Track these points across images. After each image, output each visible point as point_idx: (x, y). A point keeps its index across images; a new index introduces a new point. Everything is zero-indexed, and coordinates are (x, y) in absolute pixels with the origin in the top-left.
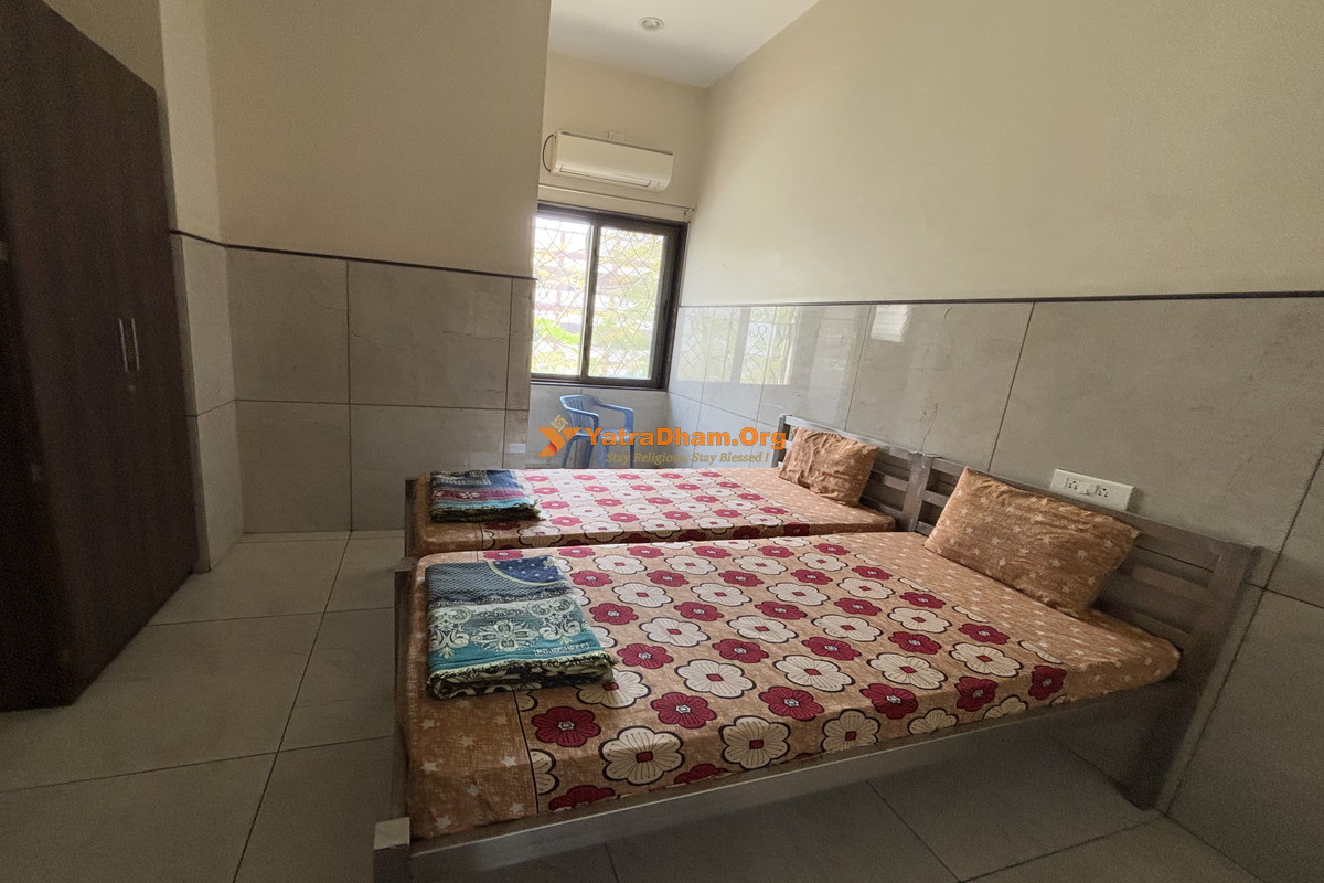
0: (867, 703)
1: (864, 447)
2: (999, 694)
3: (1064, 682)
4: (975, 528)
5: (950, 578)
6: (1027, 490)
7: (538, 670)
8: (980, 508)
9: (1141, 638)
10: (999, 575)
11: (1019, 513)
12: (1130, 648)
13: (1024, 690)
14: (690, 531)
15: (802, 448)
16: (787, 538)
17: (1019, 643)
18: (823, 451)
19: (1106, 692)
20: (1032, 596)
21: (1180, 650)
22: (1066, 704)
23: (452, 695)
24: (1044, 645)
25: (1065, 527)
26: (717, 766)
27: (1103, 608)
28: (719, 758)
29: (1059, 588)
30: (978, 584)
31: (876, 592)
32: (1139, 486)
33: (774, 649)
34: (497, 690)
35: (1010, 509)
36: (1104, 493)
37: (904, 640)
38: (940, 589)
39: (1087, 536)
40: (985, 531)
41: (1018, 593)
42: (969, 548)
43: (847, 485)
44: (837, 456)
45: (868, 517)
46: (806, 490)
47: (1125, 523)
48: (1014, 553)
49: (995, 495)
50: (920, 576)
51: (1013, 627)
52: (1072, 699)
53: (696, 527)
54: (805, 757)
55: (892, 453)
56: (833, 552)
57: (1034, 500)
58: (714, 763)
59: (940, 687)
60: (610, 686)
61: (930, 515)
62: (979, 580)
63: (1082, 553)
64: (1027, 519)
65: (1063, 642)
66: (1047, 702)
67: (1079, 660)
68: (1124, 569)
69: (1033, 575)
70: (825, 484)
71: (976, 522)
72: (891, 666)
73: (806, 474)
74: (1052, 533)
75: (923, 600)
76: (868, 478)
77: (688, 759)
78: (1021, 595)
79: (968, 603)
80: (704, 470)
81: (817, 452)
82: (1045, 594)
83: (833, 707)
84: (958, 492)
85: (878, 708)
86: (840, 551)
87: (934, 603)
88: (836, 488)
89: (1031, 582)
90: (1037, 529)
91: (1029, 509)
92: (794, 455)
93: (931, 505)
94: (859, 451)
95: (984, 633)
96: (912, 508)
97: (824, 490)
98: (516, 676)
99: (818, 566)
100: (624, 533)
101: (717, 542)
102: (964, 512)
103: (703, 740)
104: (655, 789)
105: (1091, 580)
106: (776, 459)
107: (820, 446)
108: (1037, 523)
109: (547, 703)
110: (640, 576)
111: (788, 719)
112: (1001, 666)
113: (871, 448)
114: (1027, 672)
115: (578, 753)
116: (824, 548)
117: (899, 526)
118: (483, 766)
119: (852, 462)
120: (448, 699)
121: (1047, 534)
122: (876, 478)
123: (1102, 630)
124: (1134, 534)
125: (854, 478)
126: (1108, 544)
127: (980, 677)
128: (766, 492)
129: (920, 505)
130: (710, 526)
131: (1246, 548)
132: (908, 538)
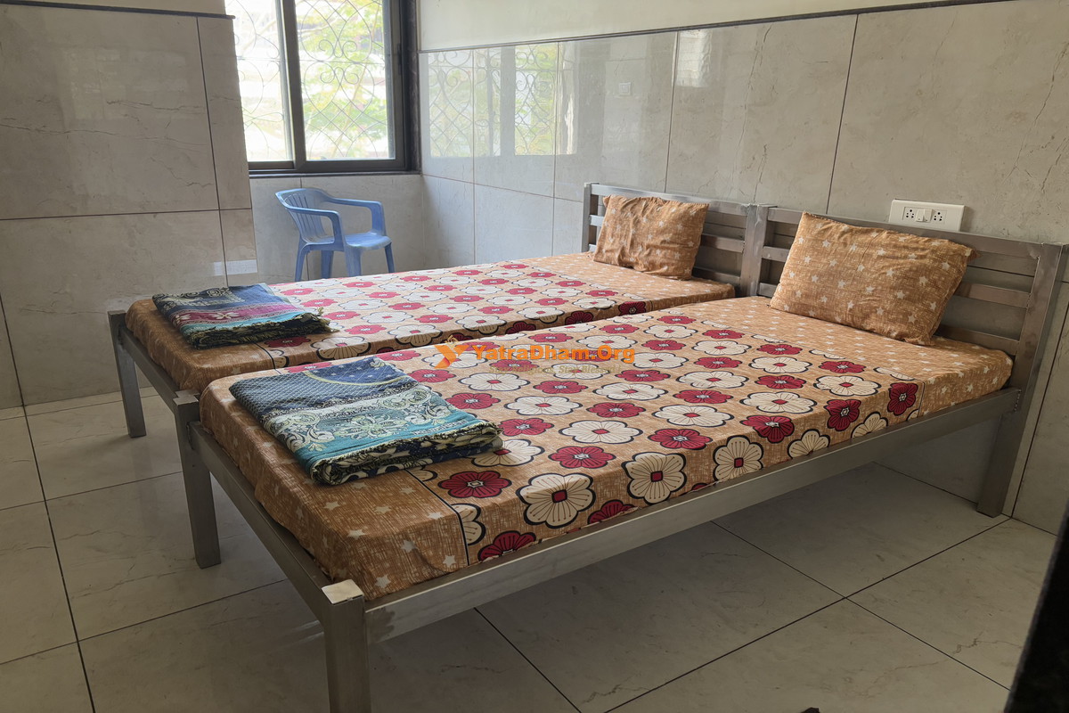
0: (749, 430)
1: (692, 207)
2: (863, 411)
3: (917, 395)
4: (820, 275)
5: (801, 329)
6: (866, 227)
7: (427, 444)
8: (824, 253)
9: (978, 353)
10: (849, 320)
11: (862, 251)
12: (971, 361)
13: (882, 406)
14: (517, 323)
15: (619, 220)
16: (625, 316)
17: (875, 370)
18: (644, 220)
19: (953, 404)
20: (881, 334)
21: (1013, 358)
22: (920, 417)
23: (344, 480)
24: (897, 369)
25: (906, 257)
26: (625, 502)
27: (945, 333)
28: (625, 493)
29: (905, 321)
30: (830, 331)
31: (732, 349)
32: (970, 205)
33: (648, 404)
34: (388, 471)
35: (853, 248)
36: (938, 218)
37: (769, 381)
38: (793, 339)
39: (927, 261)
40: (832, 275)
41: (867, 333)
42: (818, 296)
43: (677, 255)
44: (661, 223)
45: (705, 288)
46: (630, 270)
47: (961, 244)
48: (861, 293)
49: (836, 236)
50: (772, 331)
51: (868, 359)
52: (925, 413)
53: (522, 319)
54: (700, 487)
55: (723, 210)
56: (678, 322)
57: (874, 235)
58: (621, 499)
59: (812, 410)
60: (501, 452)
61: (771, 273)
62: (830, 328)
63: (923, 280)
64: (870, 255)
65: (913, 364)
66: (904, 417)
67: (929, 374)
68: (961, 290)
69: (880, 312)
70: (651, 258)
71: (821, 268)
72: (764, 401)
73: (627, 251)
74: (894, 265)
75: (780, 349)
76: (699, 244)
77: (598, 495)
78: (871, 335)
79: (823, 346)
80: (504, 263)
81: (637, 222)
82: (893, 328)
83: (719, 437)
84: (799, 240)
85: (760, 433)
86: (685, 320)
87: (791, 350)
88: (665, 261)
89: (879, 318)
90: (881, 263)
91: (871, 245)
92: (609, 230)
93: (771, 262)
94: (686, 213)
95: (843, 367)
96: (750, 271)
97: (651, 267)
98: (406, 453)
99: (667, 336)
100: (442, 333)
101: (552, 329)
102: (808, 260)
103: (609, 475)
104: (571, 529)
105: (933, 306)
106: (587, 242)
107: (640, 214)
108: (880, 257)
109: (445, 473)
110: (484, 367)
111: (681, 450)
112: (861, 388)
113: (699, 207)
114: (885, 388)
115: (499, 500)
116: (668, 320)
117: (739, 292)
118: (412, 523)
119: (680, 227)
120: (340, 484)
121: (889, 267)
122: (707, 241)
123: (946, 352)
124: (968, 252)
125: (684, 245)
126: (946, 266)
127: (845, 399)
128: (586, 277)
129: (759, 265)
130: (537, 316)
131: (1059, 247)
132: (752, 302)
